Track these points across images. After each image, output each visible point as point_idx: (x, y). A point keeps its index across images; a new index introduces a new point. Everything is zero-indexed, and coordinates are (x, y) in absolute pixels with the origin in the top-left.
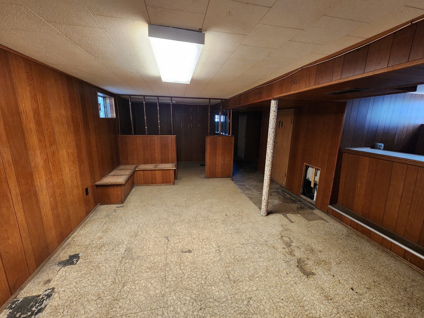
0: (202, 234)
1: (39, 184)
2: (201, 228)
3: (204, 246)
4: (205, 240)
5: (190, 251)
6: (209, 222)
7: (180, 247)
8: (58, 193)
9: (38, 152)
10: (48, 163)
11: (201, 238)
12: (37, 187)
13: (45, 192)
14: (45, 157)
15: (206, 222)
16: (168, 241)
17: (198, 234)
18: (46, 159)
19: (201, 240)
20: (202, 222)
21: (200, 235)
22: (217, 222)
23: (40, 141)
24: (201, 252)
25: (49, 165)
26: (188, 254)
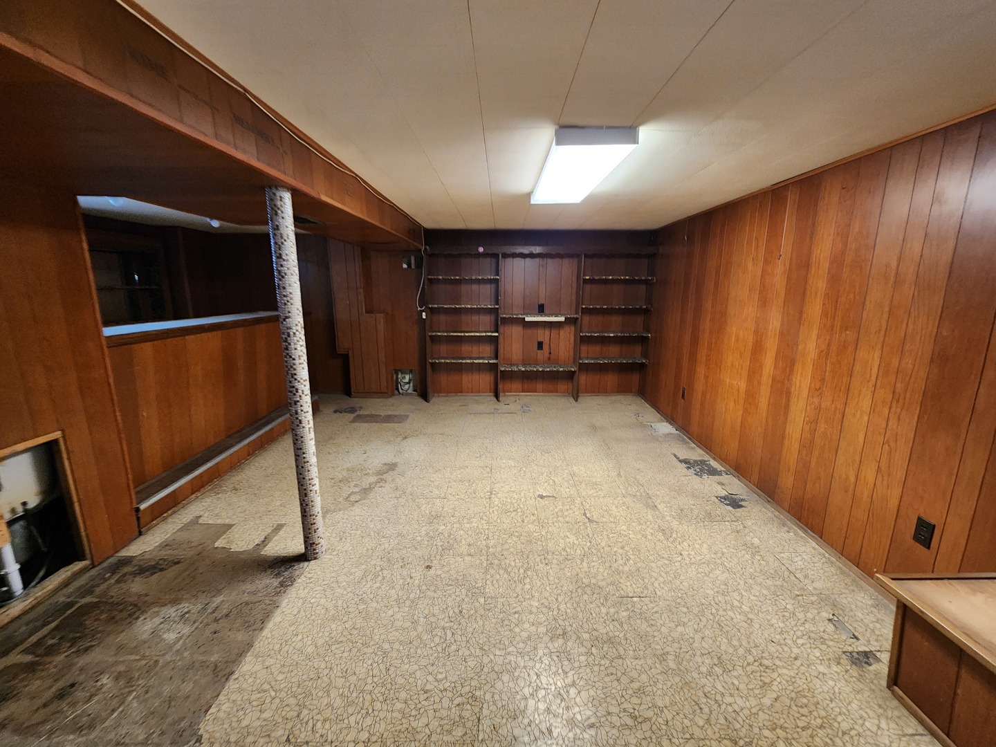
0: (516, 522)
1: (798, 384)
2: (516, 534)
3: (515, 501)
4: (511, 510)
5: (542, 497)
6: (491, 550)
7: (560, 503)
8: (823, 430)
9: (815, 332)
10: (824, 359)
11: (520, 514)
12: (794, 386)
13: (802, 404)
14: (824, 347)
15: (499, 549)
16: (585, 514)
17: (526, 521)
18: (822, 351)
19: (519, 510)
20: (512, 550)
21: (520, 520)
22: (469, 545)
23: (825, 314)
24: (522, 494)
25: (826, 364)
26: (544, 494)
